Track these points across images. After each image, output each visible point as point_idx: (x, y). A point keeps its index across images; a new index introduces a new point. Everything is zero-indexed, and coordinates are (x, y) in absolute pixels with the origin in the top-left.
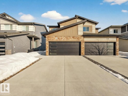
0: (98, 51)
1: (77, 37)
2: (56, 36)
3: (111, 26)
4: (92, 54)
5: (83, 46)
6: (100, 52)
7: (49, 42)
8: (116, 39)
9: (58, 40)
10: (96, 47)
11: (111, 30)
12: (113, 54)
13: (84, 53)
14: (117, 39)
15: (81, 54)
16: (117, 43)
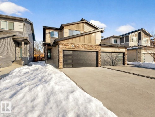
0: (112, 62)
1: (95, 46)
2: (72, 44)
3: (113, 36)
4: (107, 64)
7: (63, 50)
9: (75, 48)
10: (110, 57)
12: (122, 64)
14: (125, 50)
15: (99, 65)
16: (126, 53)
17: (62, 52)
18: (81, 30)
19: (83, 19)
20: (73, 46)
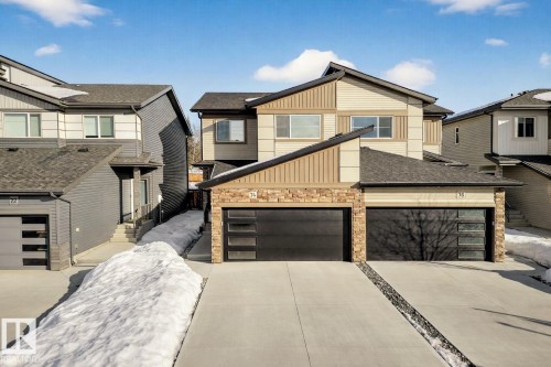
1: (337, 191)
2: (251, 188)
5: (359, 224)
7: (224, 209)
8: (493, 195)
9: (261, 200)
11: (500, 123)
13: (364, 252)
14: (495, 197)
15: (354, 257)
17: (219, 215)
18: (323, 111)
19: (333, 66)
20: (253, 195)
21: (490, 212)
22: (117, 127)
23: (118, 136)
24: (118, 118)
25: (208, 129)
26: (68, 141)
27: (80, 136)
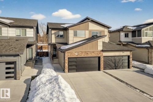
0: (114, 65)
2: (76, 52)
5: (102, 61)
6: (116, 65)
8: (130, 52)
9: (79, 55)
11: (122, 34)
12: (127, 67)
13: (103, 68)
15: (101, 69)
16: (131, 56)
17: (67, 60)
18: (85, 30)
19: (88, 18)
20: (76, 54)
21: (129, 56)
22: (27, 33)
23: (27, 36)
24: (28, 30)
25: (53, 34)
26: (10, 37)
27: (14, 35)
